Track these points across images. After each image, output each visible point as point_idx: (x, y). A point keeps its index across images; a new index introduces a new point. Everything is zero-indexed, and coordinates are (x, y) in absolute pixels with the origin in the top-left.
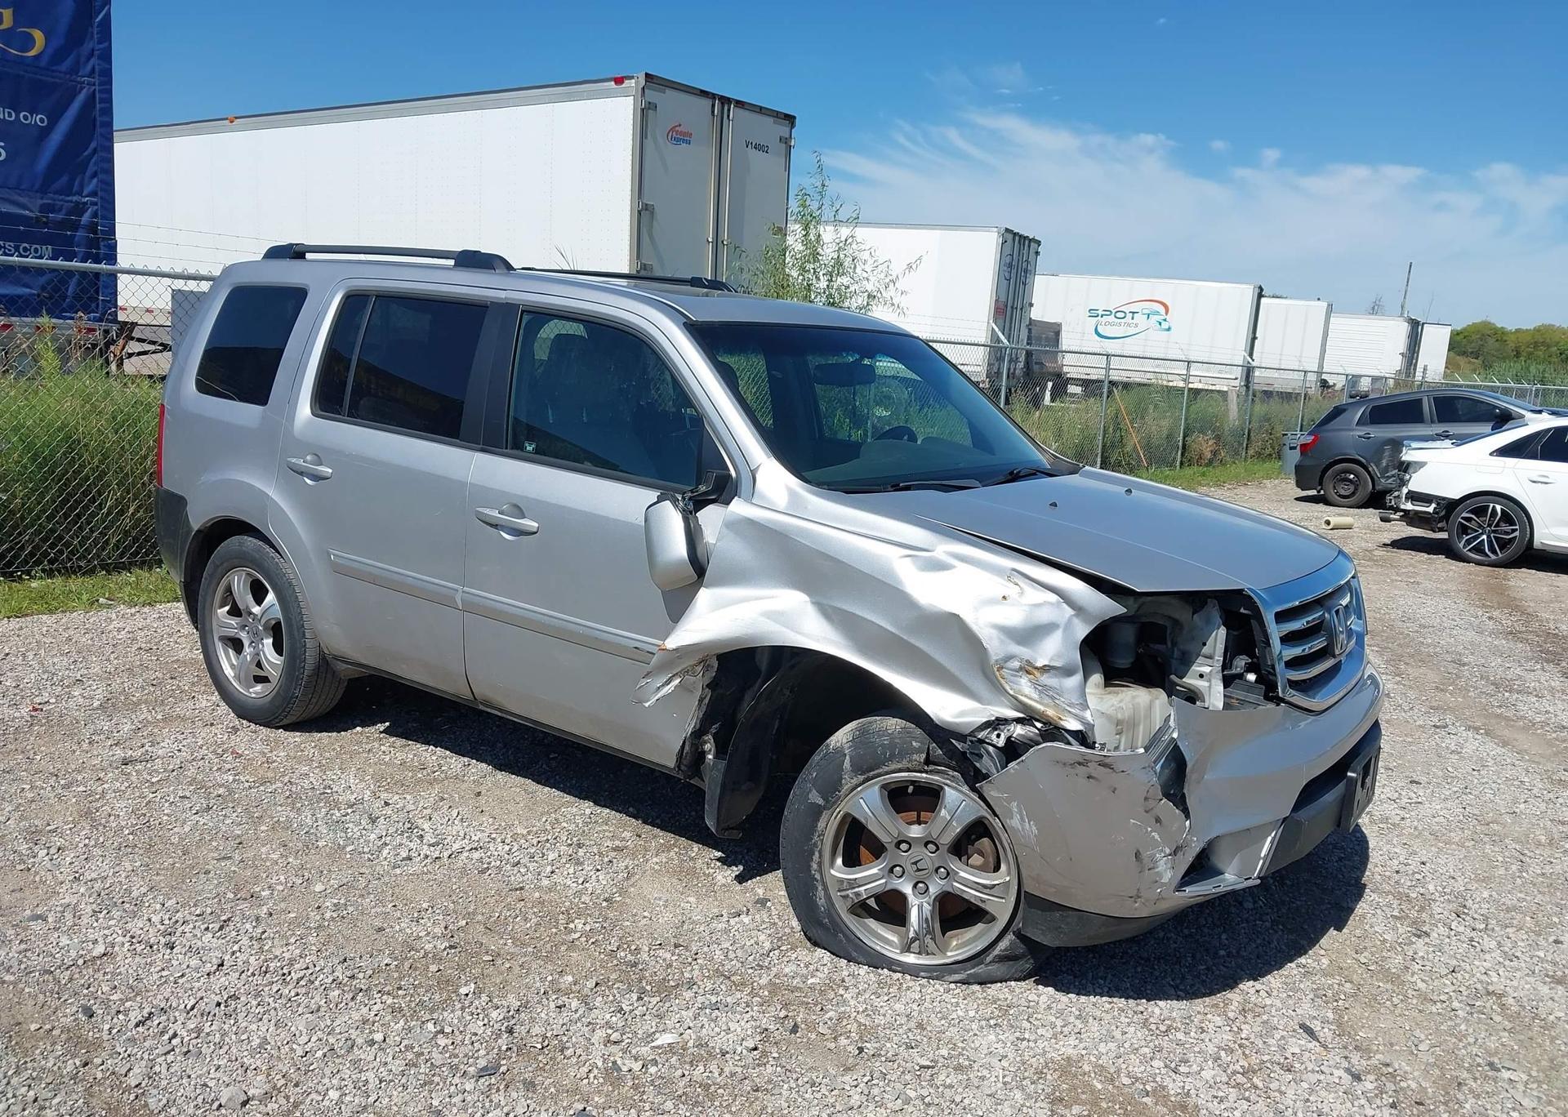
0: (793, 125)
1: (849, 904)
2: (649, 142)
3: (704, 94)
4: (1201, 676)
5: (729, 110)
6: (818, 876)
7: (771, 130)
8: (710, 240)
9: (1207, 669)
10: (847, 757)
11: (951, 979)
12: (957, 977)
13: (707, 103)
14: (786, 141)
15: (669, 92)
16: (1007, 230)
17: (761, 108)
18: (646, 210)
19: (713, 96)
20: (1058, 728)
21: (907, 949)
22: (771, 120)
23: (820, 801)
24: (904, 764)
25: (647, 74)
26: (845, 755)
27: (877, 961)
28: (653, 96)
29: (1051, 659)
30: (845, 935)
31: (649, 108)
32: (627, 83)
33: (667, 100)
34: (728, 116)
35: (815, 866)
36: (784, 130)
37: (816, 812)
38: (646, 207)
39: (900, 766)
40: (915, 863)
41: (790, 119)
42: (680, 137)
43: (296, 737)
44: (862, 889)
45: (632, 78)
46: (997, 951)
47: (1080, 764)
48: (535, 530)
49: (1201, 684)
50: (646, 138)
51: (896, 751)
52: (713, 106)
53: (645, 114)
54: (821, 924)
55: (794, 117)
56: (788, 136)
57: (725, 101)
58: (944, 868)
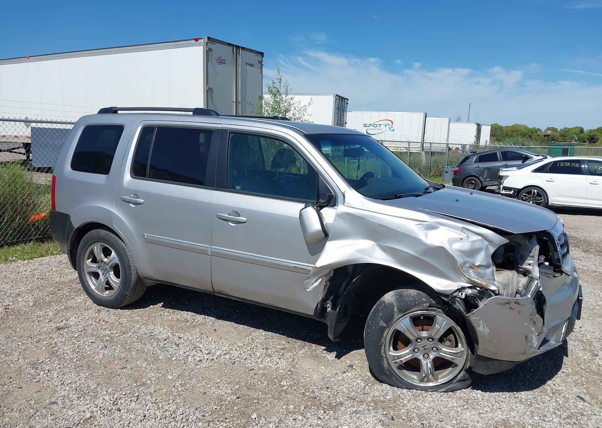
0: (263, 56)
1: (397, 365)
2: (210, 64)
3: (230, 44)
4: (530, 264)
5: (239, 51)
6: (384, 355)
7: (255, 58)
8: (234, 101)
9: (532, 262)
10: (395, 307)
11: (441, 391)
12: (443, 390)
13: (231, 48)
14: (261, 62)
15: (217, 44)
16: (337, 95)
17: (251, 50)
18: (210, 90)
19: (233, 45)
20: (487, 289)
21: (422, 381)
22: (255, 54)
23: (385, 325)
24: (420, 308)
25: (208, 37)
26: (394, 306)
27: (410, 387)
28: (211, 46)
29: (481, 262)
30: (396, 378)
31: (209, 50)
32: (200, 41)
33: (216, 47)
34: (239, 53)
35: (383, 351)
36: (259, 58)
37: (383, 329)
38: (210, 89)
39: (418, 309)
40: (424, 347)
41: (262, 54)
42: (221, 61)
43: (127, 312)
44: (403, 359)
45: (202, 39)
46: (458, 378)
47: (507, 303)
48: (246, 221)
49: (530, 267)
50: (209, 62)
51: (416, 303)
52: (233, 49)
53: (208, 53)
54: (385, 374)
55: (263, 53)
56: (261, 61)
57: (237, 47)
58: (436, 348)
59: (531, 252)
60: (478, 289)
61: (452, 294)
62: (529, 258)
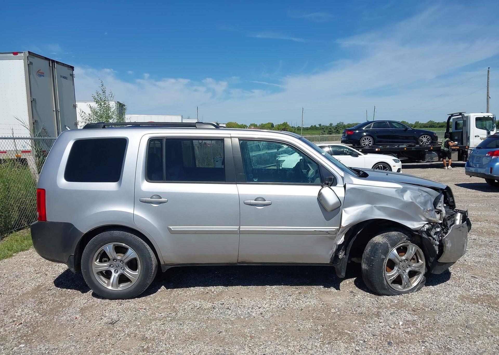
0: (73, 70)
1: (392, 281)
2: (31, 76)
3: (46, 59)
4: (440, 207)
5: (54, 65)
6: (384, 277)
7: (66, 71)
8: (54, 110)
9: (441, 205)
10: (389, 244)
11: (415, 291)
12: (416, 290)
13: (47, 62)
14: (72, 75)
15: (36, 58)
16: (118, 102)
17: (63, 64)
18: (34, 101)
19: (49, 60)
20: (436, 223)
21: (404, 288)
22: (67, 68)
23: (384, 257)
24: (402, 242)
25: (29, 52)
26: (388, 244)
27: (400, 293)
28: (31, 59)
29: (430, 208)
30: (391, 290)
31: (30, 64)
32: (19, 55)
33: (36, 60)
34: (54, 67)
35: (383, 274)
36: (70, 71)
37: (383, 260)
38: (34, 100)
39: (401, 242)
40: (403, 266)
41: (72, 68)
42: (41, 74)
44: (395, 276)
45: (22, 53)
46: (421, 281)
47: (459, 228)
48: (271, 204)
50: (30, 75)
51: (399, 240)
52: (50, 63)
53: (29, 66)
54: (385, 289)
55: (74, 67)
56: (72, 74)
57: (53, 61)
58: (408, 265)
59: (440, 199)
60: (432, 224)
61: (420, 230)
62: (439, 203)
